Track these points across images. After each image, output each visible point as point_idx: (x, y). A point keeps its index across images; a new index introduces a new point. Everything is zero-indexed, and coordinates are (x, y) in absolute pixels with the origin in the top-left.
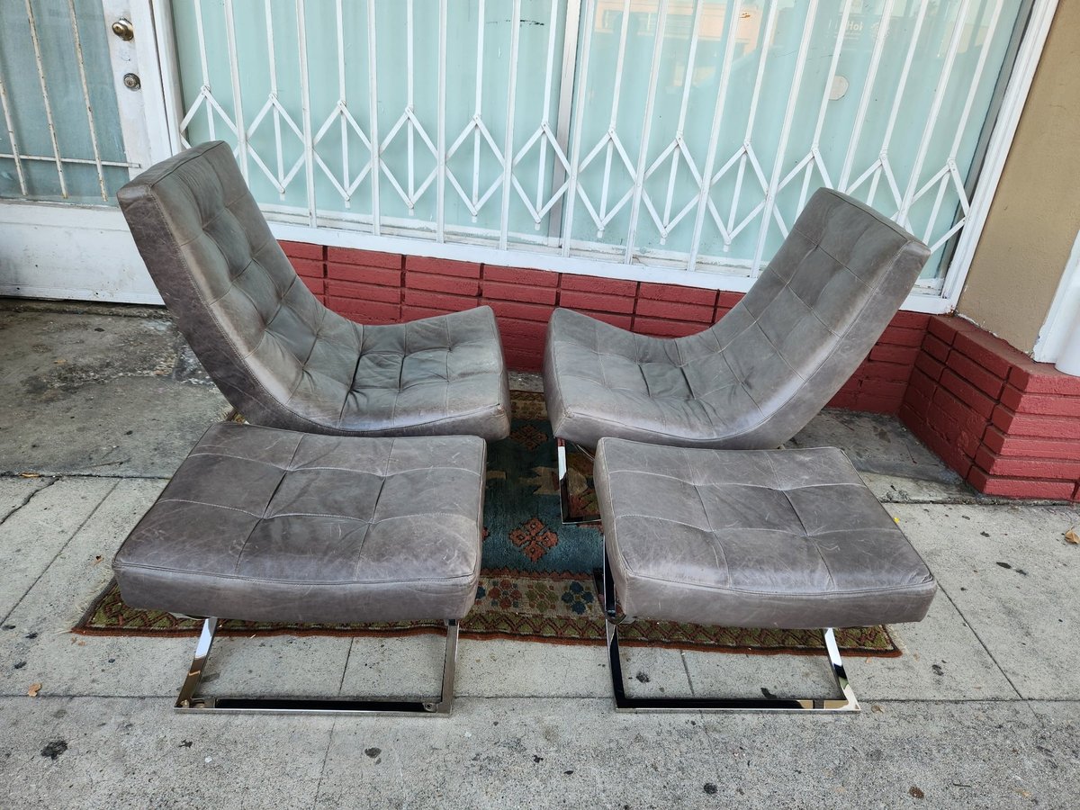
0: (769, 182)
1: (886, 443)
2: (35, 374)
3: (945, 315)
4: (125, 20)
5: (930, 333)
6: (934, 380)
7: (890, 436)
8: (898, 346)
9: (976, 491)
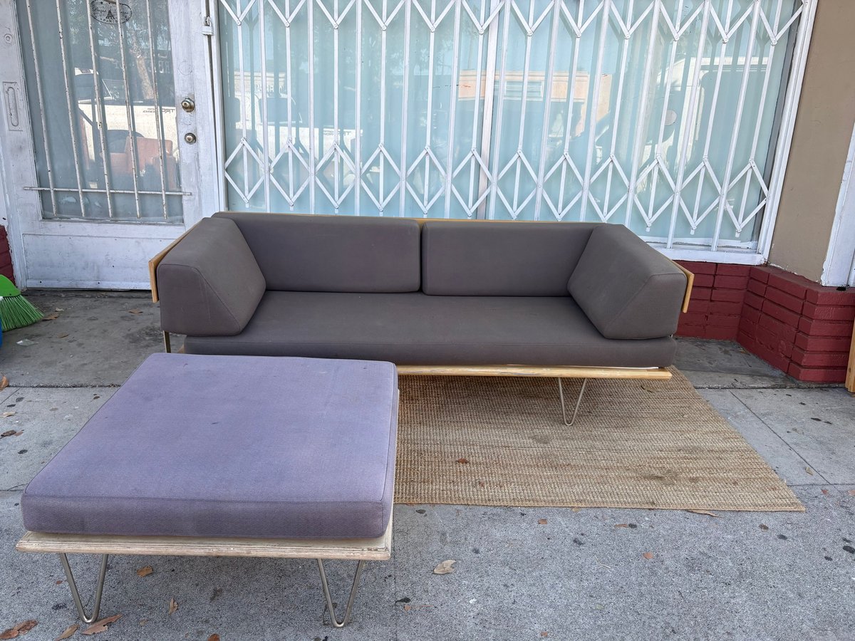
0: (629, 180)
1: (729, 356)
2: (129, 333)
3: (761, 265)
4: (189, 99)
5: (751, 278)
6: (757, 309)
7: (731, 352)
8: (730, 289)
9: (795, 380)
